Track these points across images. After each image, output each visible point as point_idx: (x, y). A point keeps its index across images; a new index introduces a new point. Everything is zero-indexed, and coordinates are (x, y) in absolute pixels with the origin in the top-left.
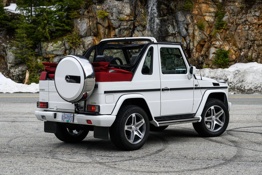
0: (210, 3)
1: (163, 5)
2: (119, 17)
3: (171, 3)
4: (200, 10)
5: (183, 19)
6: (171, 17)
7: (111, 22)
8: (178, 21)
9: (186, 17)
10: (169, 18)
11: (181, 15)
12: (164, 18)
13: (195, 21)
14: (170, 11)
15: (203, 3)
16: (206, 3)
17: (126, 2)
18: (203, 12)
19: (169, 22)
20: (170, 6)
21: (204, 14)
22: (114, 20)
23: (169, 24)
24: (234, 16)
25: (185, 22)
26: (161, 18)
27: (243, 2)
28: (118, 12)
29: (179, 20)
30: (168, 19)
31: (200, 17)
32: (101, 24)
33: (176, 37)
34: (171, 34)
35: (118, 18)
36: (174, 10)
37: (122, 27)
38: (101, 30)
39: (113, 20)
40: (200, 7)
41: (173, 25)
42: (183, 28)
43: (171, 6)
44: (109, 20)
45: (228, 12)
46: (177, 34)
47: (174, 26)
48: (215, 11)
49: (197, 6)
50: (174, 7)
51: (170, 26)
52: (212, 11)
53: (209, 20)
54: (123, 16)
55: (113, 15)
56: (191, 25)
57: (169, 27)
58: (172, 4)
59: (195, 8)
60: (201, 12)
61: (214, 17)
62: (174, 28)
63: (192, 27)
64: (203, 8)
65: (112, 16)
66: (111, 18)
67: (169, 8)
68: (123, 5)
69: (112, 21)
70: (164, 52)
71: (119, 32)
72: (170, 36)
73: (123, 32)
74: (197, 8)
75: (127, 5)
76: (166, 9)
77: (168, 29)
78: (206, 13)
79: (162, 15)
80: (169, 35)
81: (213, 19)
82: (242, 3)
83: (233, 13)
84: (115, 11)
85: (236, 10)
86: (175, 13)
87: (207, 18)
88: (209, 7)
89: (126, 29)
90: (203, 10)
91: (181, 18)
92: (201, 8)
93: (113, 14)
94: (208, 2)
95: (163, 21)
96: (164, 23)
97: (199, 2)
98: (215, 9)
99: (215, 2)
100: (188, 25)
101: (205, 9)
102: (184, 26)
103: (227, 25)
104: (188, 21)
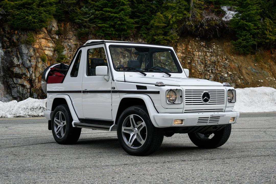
0: (49, 39)
1: (5, 37)
3: (14, 36)
4: (40, 45)
5: (27, 52)
6: (14, 49)
8: (22, 53)
9: (29, 51)
10: (14, 50)
11: (24, 48)
12: (8, 50)
13: (38, 54)
14: (13, 44)
15: (43, 38)
16: (45, 39)
18: (43, 46)
19: (13, 54)
20: (12, 39)
21: (44, 48)
23: (13, 55)
24: (71, 51)
25: (29, 55)
26: (5, 50)
27: (76, 40)
29: (24, 52)
30: (12, 51)
31: (41, 50)
33: (20, 68)
34: (16, 65)
36: (16, 43)
40: (40, 41)
41: (17, 57)
42: (27, 60)
43: (14, 39)
45: (66, 48)
46: (21, 65)
47: (19, 58)
48: (54, 46)
49: (37, 41)
50: (16, 40)
51: (15, 57)
52: (51, 46)
53: (49, 54)
56: (34, 58)
57: (14, 58)
58: (14, 37)
59: (36, 42)
60: (41, 46)
61: (53, 51)
62: (18, 60)
63: (34, 59)
64: (43, 43)
67: (11, 41)
72: (15, 67)
74: (38, 42)
76: (8, 41)
77: (14, 60)
78: (46, 48)
79: (5, 47)
80: (14, 65)
81: (52, 53)
82: (76, 41)
83: (70, 48)
85: (73, 47)
86: (18, 46)
87: (47, 52)
88: (48, 42)
90: (42, 44)
91: (25, 51)
92: (41, 43)
94: (47, 38)
95: (7, 52)
96: (8, 54)
97: (39, 37)
98: (53, 45)
99: (52, 38)
100: (31, 57)
101: (45, 43)
102: (27, 58)
103: (66, 58)
104: (31, 54)
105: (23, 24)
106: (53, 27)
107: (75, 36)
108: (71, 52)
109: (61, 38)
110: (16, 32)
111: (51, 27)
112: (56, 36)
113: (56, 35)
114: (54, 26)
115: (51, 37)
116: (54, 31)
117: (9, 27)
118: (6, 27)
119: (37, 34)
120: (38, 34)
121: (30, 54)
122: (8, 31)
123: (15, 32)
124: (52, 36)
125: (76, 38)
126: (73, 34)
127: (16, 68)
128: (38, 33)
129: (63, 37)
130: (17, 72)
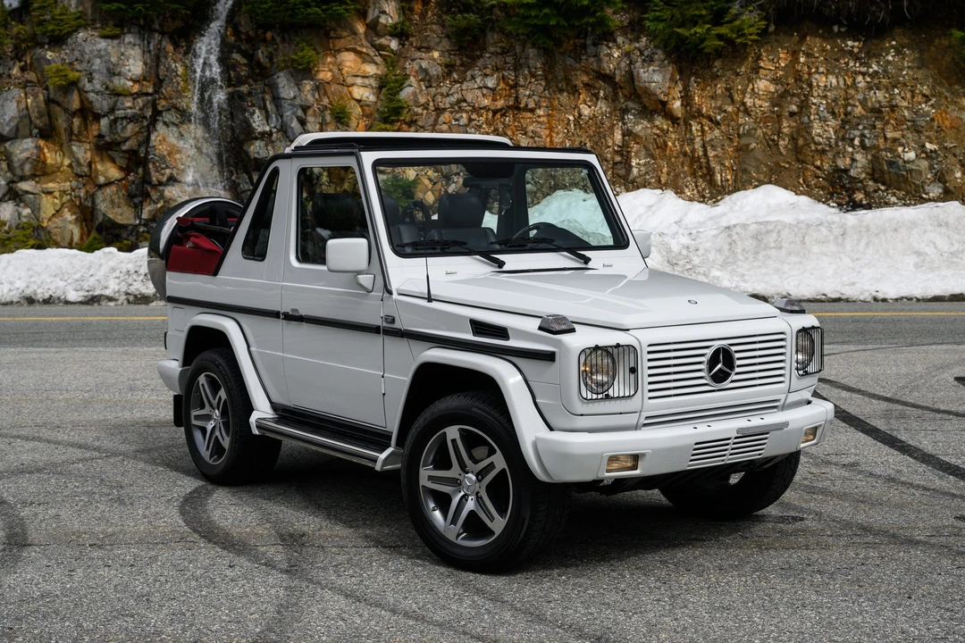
0: (364, 50)
1: (237, 52)
2: (111, 85)
3: (259, 48)
4: (340, 70)
5: (292, 93)
6: (259, 86)
7: (87, 99)
8: (279, 98)
9: (299, 89)
10: (254, 89)
11: (286, 82)
12: (238, 89)
13: (326, 100)
14: (257, 71)
15: (348, 50)
16: (355, 51)
17: (130, 43)
18: (346, 75)
19: (254, 102)
20: (255, 57)
21: (350, 80)
22: (97, 93)
23: (253, 105)
24: (431, 86)
25: (298, 102)
26: (230, 90)
27: (453, 50)
28: (108, 70)
29: (283, 95)
30: (250, 94)
31: (339, 87)
32: (58, 104)
33: (273, 142)
34: (259, 133)
35: (107, 88)
36: (266, 68)
37: (120, 113)
38: (60, 121)
39: (93, 91)
40: (339, 60)
41: (264, 108)
42: (292, 119)
43: (259, 58)
44: (82, 92)
45: (414, 77)
46: (275, 135)
47: (267, 112)
48: (380, 72)
49: (329, 60)
50: (267, 60)
51: (257, 111)
52: (370, 74)
53: (364, 96)
54: (123, 81)
55: (92, 79)
56: (315, 111)
57: (254, 113)
58: (260, 52)
59: (324, 64)
60: (342, 74)
61: (376, 88)
62: (267, 117)
63: (315, 115)
64: (348, 64)
65: (89, 81)
66: (88, 87)
67: (254, 63)
68: (123, 50)
69: (92, 96)
70: (239, 184)
71: (111, 126)
72: (256, 139)
73: (124, 128)
74: (329, 63)
75: (132, 52)
76: (245, 65)
77: (251, 121)
78: (354, 78)
79: (233, 81)
80: (253, 135)
81: (374, 94)
82: (450, 54)
83: (428, 78)
84: (97, 68)
85: (435, 73)
86: (270, 76)
87: (358, 92)
88: (363, 62)
89: (132, 119)
90: (346, 69)
91: (287, 89)
92: (340, 64)
93: (94, 74)
94: (359, 48)
95: (236, 96)
96: (238, 103)
97: (337, 48)
98: (378, 69)
99: (379, 48)
100: (305, 109)
101: (353, 66)
102: (294, 113)
103: (410, 110)
104: (307, 100)
105: (277, 9)
106: (384, 12)
107: (446, 39)
108: (431, 89)
109: (406, 46)
110: (269, 35)
111: (377, 12)
112: (390, 41)
113: (388, 37)
114: (387, 10)
115: (373, 46)
116: (386, 26)
117: (252, 21)
118: (243, 23)
119: (331, 38)
120: (335, 38)
121: (301, 100)
122: (247, 32)
123: (267, 35)
124: (378, 42)
125: (449, 43)
126: (442, 33)
127: (258, 143)
128: (332, 34)
129: (414, 44)
130: (258, 153)
